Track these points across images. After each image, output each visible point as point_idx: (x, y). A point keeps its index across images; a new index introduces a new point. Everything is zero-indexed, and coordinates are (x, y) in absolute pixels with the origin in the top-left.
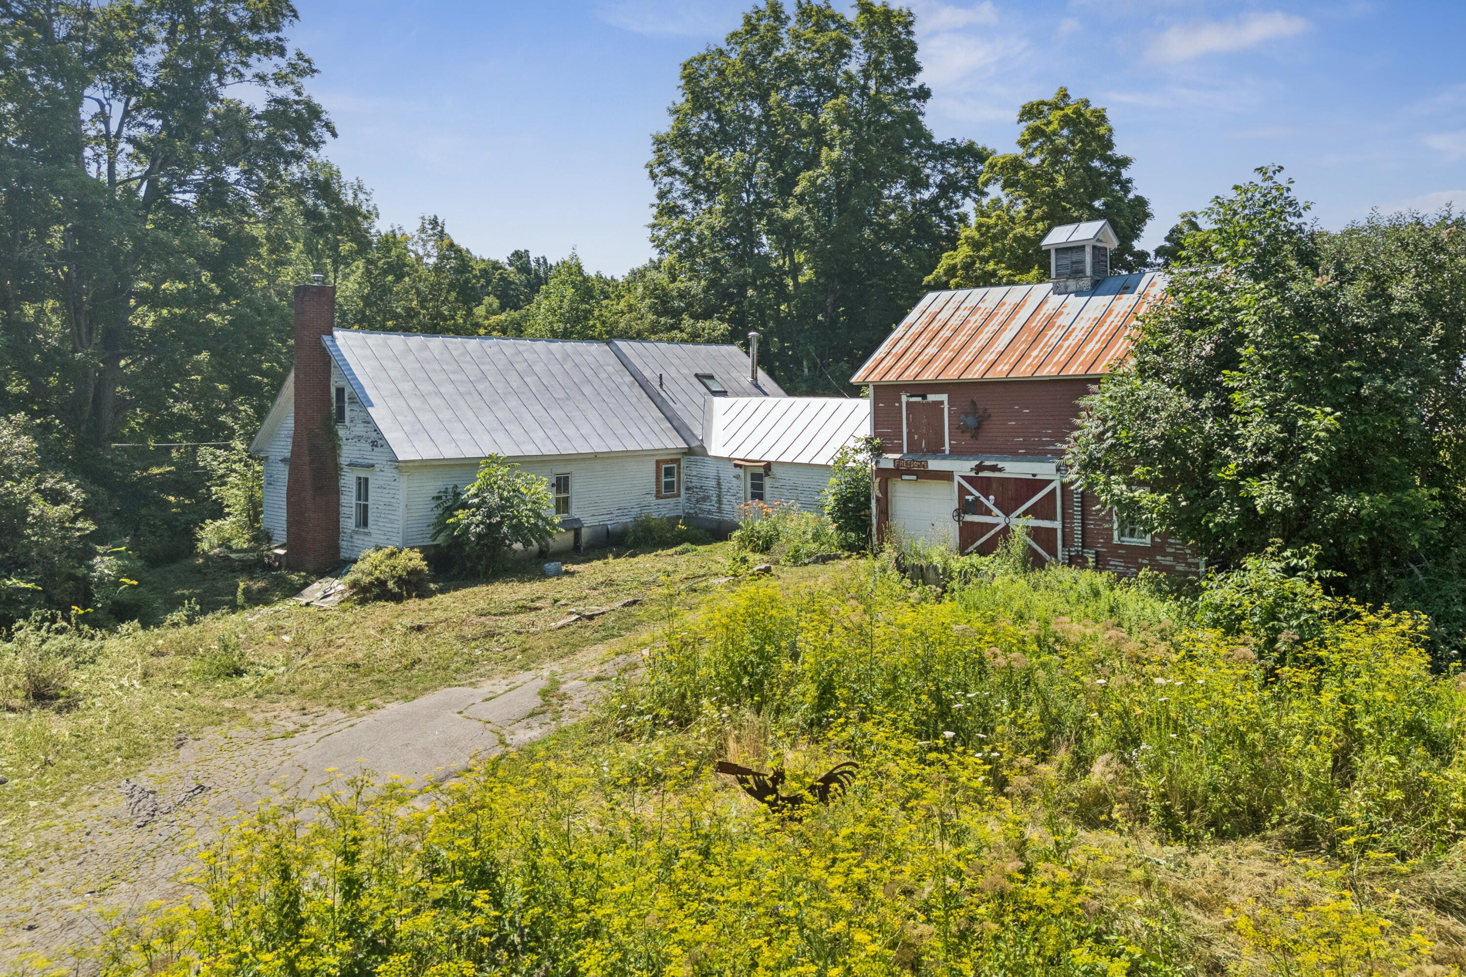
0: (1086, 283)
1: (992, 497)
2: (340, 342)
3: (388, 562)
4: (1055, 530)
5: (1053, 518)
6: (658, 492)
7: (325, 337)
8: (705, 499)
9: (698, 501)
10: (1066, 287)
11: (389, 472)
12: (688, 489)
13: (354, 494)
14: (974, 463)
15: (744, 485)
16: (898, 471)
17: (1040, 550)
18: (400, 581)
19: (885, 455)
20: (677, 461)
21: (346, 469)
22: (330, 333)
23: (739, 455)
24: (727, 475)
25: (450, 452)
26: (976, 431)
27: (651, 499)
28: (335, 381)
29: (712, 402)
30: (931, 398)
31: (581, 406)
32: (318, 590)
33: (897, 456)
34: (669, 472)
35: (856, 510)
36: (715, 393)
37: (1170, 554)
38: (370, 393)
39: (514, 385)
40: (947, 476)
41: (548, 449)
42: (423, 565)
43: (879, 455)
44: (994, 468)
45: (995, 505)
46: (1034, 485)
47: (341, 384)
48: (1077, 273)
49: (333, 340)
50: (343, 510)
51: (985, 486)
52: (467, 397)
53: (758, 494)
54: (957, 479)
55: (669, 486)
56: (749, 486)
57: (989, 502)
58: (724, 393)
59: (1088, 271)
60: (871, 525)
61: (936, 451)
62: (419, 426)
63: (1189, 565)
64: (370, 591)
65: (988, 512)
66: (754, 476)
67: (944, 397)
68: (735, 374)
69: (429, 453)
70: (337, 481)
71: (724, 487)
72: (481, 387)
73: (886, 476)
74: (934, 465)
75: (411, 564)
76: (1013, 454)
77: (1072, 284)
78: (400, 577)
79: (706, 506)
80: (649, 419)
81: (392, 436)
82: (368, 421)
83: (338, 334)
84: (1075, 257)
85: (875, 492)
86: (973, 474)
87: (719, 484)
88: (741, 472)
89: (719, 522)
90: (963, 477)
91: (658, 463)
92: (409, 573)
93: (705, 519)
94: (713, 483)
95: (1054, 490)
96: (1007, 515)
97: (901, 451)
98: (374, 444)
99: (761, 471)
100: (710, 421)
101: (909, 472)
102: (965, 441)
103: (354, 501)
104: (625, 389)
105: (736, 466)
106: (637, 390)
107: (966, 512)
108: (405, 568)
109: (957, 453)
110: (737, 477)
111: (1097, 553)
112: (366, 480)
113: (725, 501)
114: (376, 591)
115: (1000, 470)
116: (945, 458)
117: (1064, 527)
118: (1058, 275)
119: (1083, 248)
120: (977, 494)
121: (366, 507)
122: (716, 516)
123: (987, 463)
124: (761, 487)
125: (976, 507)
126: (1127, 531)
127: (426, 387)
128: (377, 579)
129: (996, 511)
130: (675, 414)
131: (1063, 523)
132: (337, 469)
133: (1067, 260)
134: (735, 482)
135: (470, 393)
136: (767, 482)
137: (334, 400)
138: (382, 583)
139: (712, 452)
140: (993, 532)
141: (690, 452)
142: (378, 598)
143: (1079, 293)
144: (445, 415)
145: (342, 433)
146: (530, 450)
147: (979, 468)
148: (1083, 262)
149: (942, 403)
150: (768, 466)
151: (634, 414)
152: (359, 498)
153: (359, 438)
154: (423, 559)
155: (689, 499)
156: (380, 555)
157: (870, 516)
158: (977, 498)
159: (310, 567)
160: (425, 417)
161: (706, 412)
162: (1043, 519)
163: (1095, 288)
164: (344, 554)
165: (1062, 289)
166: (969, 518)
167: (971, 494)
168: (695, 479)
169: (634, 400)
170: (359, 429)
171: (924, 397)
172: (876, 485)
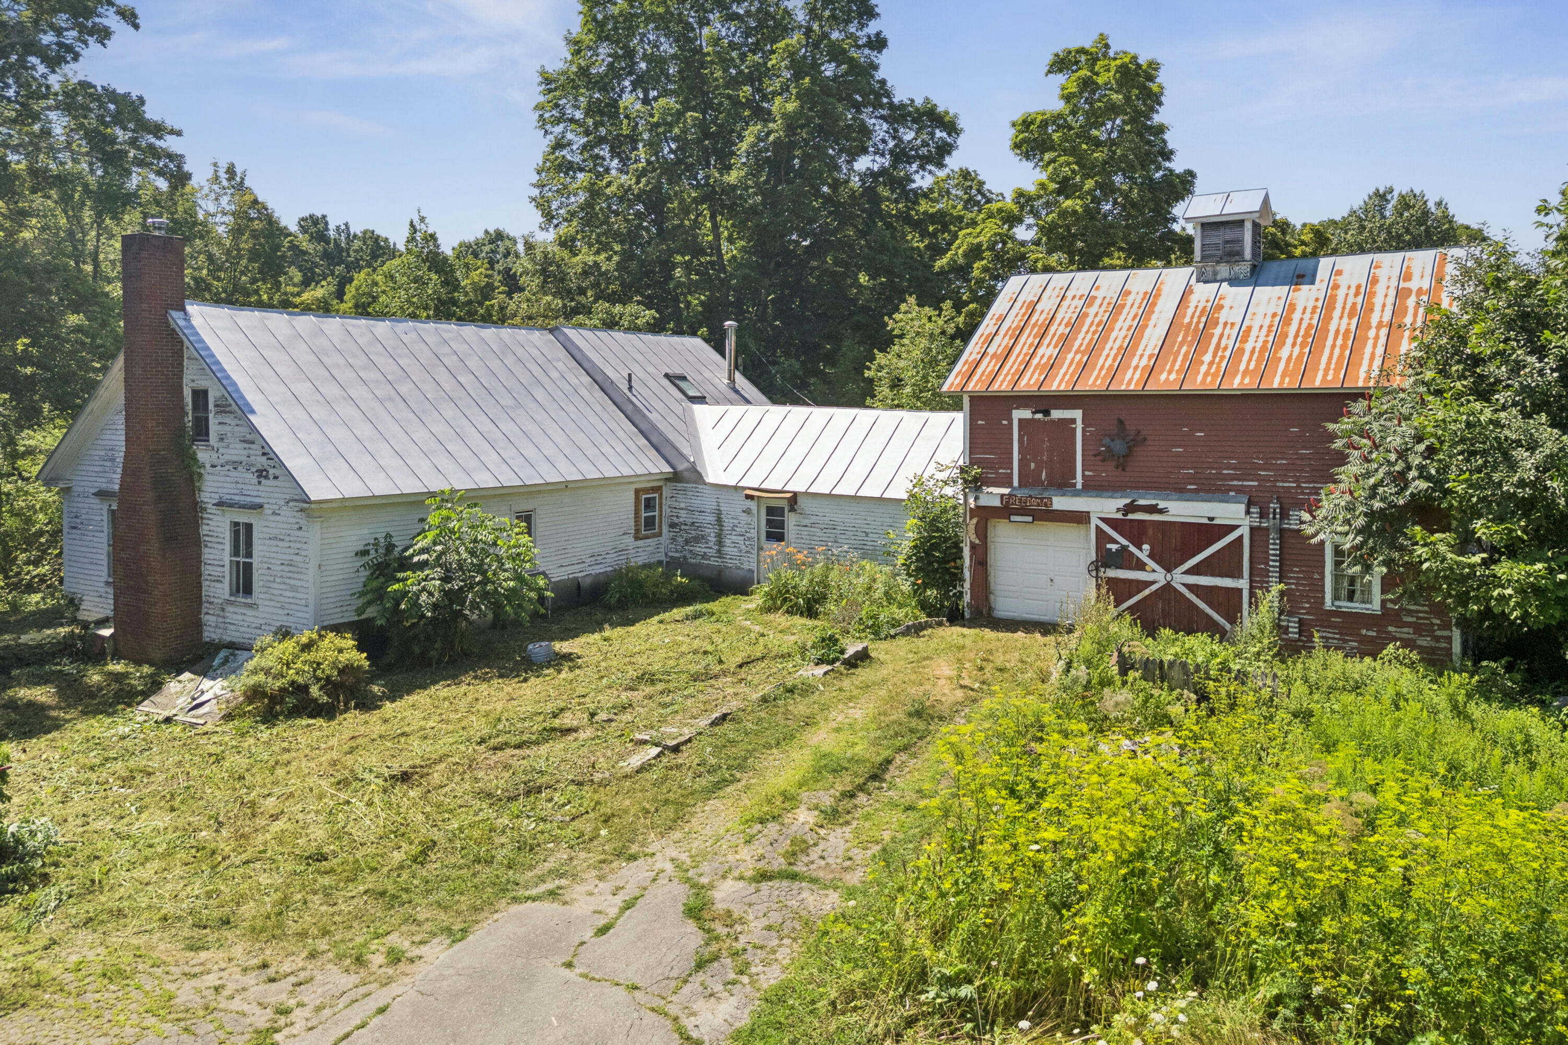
0: (1243, 269)
1: (1146, 547)
2: (197, 321)
3: (305, 656)
4: (1240, 591)
5: (1238, 575)
6: (637, 531)
7: (175, 314)
8: (698, 539)
9: (687, 542)
10: (1215, 273)
11: (289, 515)
12: (672, 525)
13: (228, 547)
14: (1122, 502)
15: (759, 522)
16: (1006, 511)
17: (1215, 616)
18: (329, 685)
19: (986, 489)
20: (658, 489)
21: (211, 508)
22: (183, 309)
23: (752, 481)
24: (734, 508)
25: (381, 487)
26: (1123, 461)
27: (629, 540)
28: (191, 380)
29: (692, 411)
30: (1056, 414)
31: (536, 417)
32: (180, 693)
33: (1006, 491)
34: (649, 505)
35: (943, 561)
36: (693, 400)
37: (1408, 625)
38: (252, 397)
39: (447, 387)
40: (1081, 518)
41: (509, 479)
42: (360, 659)
43: (978, 489)
44: (1153, 509)
45: (1150, 556)
46: (1212, 531)
47: (202, 384)
48: (1232, 255)
49: (187, 317)
50: (207, 571)
51: (1136, 532)
52: (388, 404)
53: (776, 533)
54: (1094, 521)
55: (650, 522)
56: (763, 523)
57: (1143, 553)
58: (701, 400)
59: (1248, 254)
60: (962, 580)
61: (1064, 484)
62: (330, 448)
63: (1437, 639)
64: (282, 702)
65: (1141, 566)
66: (771, 511)
67: (1077, 414)
68: (707, 374)
69: (353, 489)
70: (197, 529)
71: (727, 524)
72: (404, 389)
73: (984, 515)
74: (1060, 503)
75: (343, 658)
76: (1179, 490)
77: (1224, 270)
78: (328, 678)
79: (700, 549)
80: (621, 434)
81: (296, 462)
82: (253, 437)
83: (193, 309)
84: (1229, 234)
85: (968, 537)
86: (1119, 516)
87: (719, 521)
88: (753, 505)
89: (720, 571)
90: (1103, 520)
91: (637, 492)
92: (341, 672)
93: (700, 565)
94: (712, 519)
95: (1241, 537)
96: (1169, 570)
97: (1010, 485)
98: (262, 474)
99: (784, 504)
100: (696, 436)
101: (1023, 511)
102: (1107, 472)
103: (226, 557)
104: (584, 392)
105: (748, 497)
106: (599, 394)
107: (1107, 566)
108: (334, 665)
109: (1092, 487)
110: (748, 511)
111: (1301, 622)
112: (249, 527)
113: (728, 542)
114: (291, 701)
115: (1161, 511)
116: (1077, 494)
117: (1252, 588)
118: (1204, 257)
119: (1242, 222)
120: (1124, 542)
121: (248, 567)
122: (714, 562)
123: (1142, 502)
124: (781, 525)
125: (1123, 559)
126: (1344, 593)
127: (331, 390)
128: (293, 683)
129: (1151, 564)
130: (655, 428)
131: (1251, 582)
132: (195, 511)
133: (1218, 238)
134: (744, 518)
135: (391, 399)
136: (791, 520)
137: (189, 408)
138: (301, 689)
139: (711, 478)
140: (1147, 592)
141: (676, 477)
142: (295, 712)
143: (1234, 281)
144: (365, 430)
145: (203, 455)
146: (485, 481)
147: (1130, 508)
148: (1240, 241)
149: (1073, 421)
150: (794, 498)
151: (602, 427)
152: (236, 552)
153: (236, 465)
154: (360, 649)
155: (674, 539)
156: (289, 646)
157: (961, 568)
158: (1124, 548)
159: (158, 655)
160: (337, 433)
161: (689, 422)
162: (1221, 575)
163: (1255, 277)
164: (210, 634)
165: (1210, 276)
166: (1112, 573)
167: (1115, 542)
168: (683, 514)
169: (598, 408)
170: (236, 451)
171: (1046, 413)
172: (972, 528)
